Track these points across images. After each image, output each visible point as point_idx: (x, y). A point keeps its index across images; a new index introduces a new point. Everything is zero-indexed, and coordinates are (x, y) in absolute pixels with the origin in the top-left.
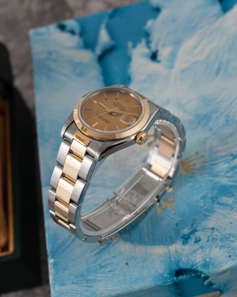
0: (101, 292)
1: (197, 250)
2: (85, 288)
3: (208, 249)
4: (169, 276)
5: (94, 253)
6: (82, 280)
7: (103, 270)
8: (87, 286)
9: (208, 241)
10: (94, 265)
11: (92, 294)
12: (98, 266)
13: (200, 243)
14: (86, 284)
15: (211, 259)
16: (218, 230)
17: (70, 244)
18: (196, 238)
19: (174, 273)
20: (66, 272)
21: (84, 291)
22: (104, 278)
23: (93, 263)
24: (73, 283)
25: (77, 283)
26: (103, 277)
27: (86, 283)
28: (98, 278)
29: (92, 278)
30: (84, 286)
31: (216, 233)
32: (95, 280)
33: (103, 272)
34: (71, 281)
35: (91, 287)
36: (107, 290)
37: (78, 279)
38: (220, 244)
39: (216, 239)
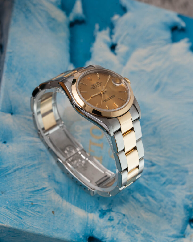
0: (28, 227)
1: (109, 227)
2: (16, 216)
3: (117, 231)
4: (83, 238)
5: (30, 190)
6: (15, 209)
7: (34, 208)
8: (18, 216)
9: (118, 223)
10: (27, 200)
11: (20, 225)
12: (30, 203)
13: (112, 222)
14: (17, 214)
15: (117, 239)
16: (128, 218)
17: (12, 172)
18: (110, 217)
19: (88, 237)
20: (3, 195)
21: (15, 219)
22: (33, 216)
23: (27, 198)
24: (7, 208)
25: (10, 210)
26: (32, 214)
27: (17, 212)
28: (28, 213)
29: (23, 211)
30: (15, 215)
31: (126, 220)
32: (25, 214)
33: (33, 209)
34: (6, 206)
35: (21, 218)
36: (32, 227)
37: (12, 206)
38: (127, 230)
39: (125, 225)
